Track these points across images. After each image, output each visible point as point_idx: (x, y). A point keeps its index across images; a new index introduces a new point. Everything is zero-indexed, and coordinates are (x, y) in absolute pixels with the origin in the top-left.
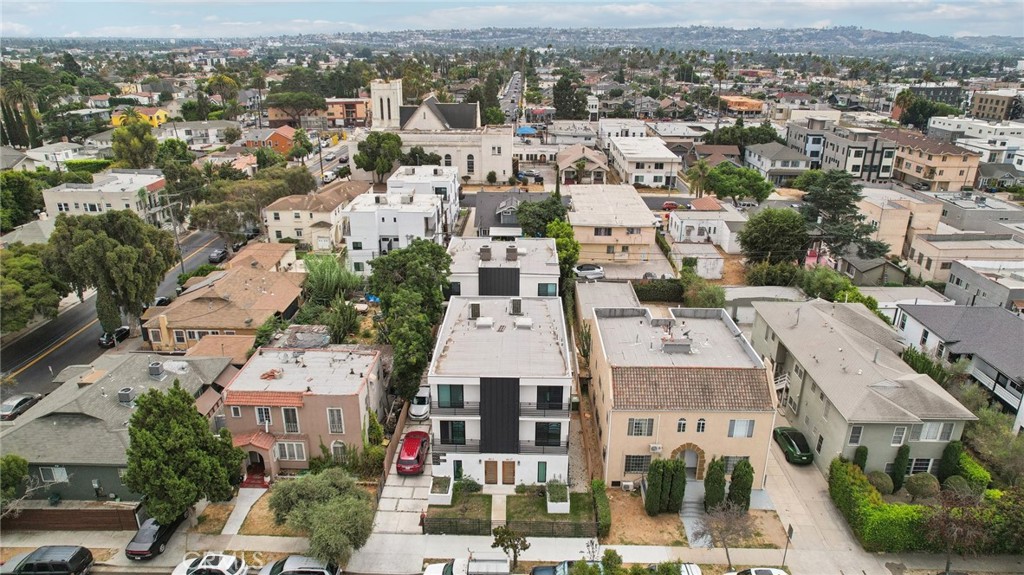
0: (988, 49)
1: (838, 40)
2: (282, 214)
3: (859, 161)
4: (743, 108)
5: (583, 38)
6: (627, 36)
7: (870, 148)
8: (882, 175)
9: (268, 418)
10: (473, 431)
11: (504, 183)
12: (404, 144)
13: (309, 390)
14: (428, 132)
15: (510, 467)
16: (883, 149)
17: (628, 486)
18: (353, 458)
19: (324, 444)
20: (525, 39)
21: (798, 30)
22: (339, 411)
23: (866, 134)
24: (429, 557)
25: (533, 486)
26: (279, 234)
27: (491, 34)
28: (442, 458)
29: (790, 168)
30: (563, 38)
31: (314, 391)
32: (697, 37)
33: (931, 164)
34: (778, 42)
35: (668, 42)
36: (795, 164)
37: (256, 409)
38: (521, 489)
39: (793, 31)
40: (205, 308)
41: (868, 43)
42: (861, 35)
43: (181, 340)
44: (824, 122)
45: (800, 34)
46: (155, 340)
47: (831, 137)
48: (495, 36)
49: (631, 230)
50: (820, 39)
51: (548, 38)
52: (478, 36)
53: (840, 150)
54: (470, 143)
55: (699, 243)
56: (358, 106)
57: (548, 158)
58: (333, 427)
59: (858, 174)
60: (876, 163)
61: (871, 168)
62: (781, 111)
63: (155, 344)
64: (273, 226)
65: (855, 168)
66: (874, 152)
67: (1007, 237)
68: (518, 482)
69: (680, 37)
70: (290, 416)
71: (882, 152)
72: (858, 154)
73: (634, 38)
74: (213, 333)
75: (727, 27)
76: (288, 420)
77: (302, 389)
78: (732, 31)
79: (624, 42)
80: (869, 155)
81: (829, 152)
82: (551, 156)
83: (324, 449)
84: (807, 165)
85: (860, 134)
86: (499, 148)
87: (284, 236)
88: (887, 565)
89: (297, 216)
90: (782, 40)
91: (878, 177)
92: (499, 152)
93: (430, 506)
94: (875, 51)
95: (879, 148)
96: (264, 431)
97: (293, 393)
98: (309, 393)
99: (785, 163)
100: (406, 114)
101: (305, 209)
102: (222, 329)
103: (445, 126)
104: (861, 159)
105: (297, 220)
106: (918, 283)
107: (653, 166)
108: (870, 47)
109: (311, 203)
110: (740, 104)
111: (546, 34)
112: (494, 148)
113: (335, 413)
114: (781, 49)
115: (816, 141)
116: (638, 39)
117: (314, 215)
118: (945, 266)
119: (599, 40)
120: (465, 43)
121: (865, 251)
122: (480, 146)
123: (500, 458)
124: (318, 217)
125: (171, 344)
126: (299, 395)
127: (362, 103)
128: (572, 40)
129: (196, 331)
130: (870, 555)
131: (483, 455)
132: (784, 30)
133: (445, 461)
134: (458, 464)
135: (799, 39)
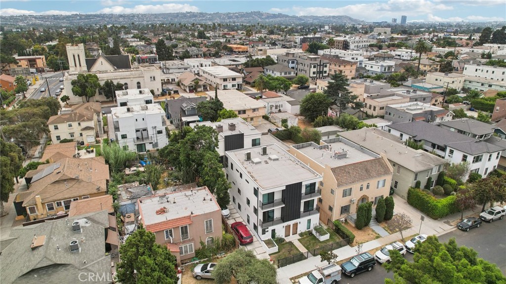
0: (311, 21)
1: (253, 17)
2: (59, 126)
3: (315, 70)
4: (240, 50)
5: (132, 19)
6: (155, 17)
7: (319, 64)
8: (324, 75)
9: (171, 235)
10: (277, 214)
11: (158, 95)
12: (99, 79)
13: (192, 213)
14: (106, 72)
15: (296, 225)
16: (323, 64)
17: (342, 221)
18: (217, 244)
19: (202, 241)
20: (100, 20)
21: (236, 13)
22: (210, 221)
23: (315, 58)
24: (291, 277)
25: (306, 232)
26: (58, 138)
27: (78, 18)
28: (266, 230)
29: (288, 75)
30: (121, 19)
31: (195, 213)
32: (190, 17)
33: (340, 69)
34: (228, 19)
35: (176, 20)
36: (290, 73)
37: (165, 231)
38: (301, 235)
39: (234, 14)
40: (63, 186)
41: (266, 18)
42: (263, 15)
43: (51, 208)
44: (294, 54)
45: (237, 15)
46: (31, 213)
47: (300, 61)
48: (81, 19)
49: (254, 110)
50: (246, 17)
51: (113, 19)
52: (71, 19)
53: (306, 66)
54: (137, 76)
55: (276, 113)
56: (37, 60)
57: (171, 81)
58: (207, 230)
59: (315, 75)
60: (321, 70)
61: (320, 72)
62: (261, 50)
63: (32, 216)
64: (54, 134)
65: (314, 73)
66: (320, 65)
67: (393, 95)
68: (299, 232)
69: (182, 17)
70: (184, 231)
71: (323, 65)
72: (314, 67)
73: (159, 18)
74: (74, 200)
75: (203, 12)
76: (183, 233)
77: (188, 214)
78: (206, 14)
79: (154, 20)
80: (318, 67)
81: (300, 67)
82: (172, 79)
83: (202, 243)
84: (294, 74)
85: (313, 58)
86: (154, 77)
87: (62, 138)
88: (444, 222)
89: (70, 126)
90: (230, 18)
91: (323, 76)
92: (154, 79)
93: (270, 255)
94: (269, 22)
95: (322, 64)
96: (170, 243)
97: (185, 217)
98: (193, 215)
99: (286, 73)
100: (90, 63)
101: (75, 121)
102: (80, 196)
103: (114, 68)
104: (316, 69)
105: (70, 128)
106: (372, 117)
107: (231, 80)
108: (267, 20)
109: (77, 117)
110: (236, 48)
111: (111, 17)
112: (151, 77)
113: (209, 222)
114: (230, 22)
115: (293, 63)
116: (161, 19)
117: (81, 123)
118: (382, 108)
119: (140, 20)
120: (64, 23)
121: (354, 106)
122: (143, 77)
123: (291, 223)
124: (84, 124)
125: (45, 212)
126: (189, 217)
127: (40, 58)
128: (126, 20)
129: (62, 201)
130: (436, 221)
131: (285, 223)
132: (230, 13)
133: (268, 231)
134: (273, 231)
135: (237, 17)
